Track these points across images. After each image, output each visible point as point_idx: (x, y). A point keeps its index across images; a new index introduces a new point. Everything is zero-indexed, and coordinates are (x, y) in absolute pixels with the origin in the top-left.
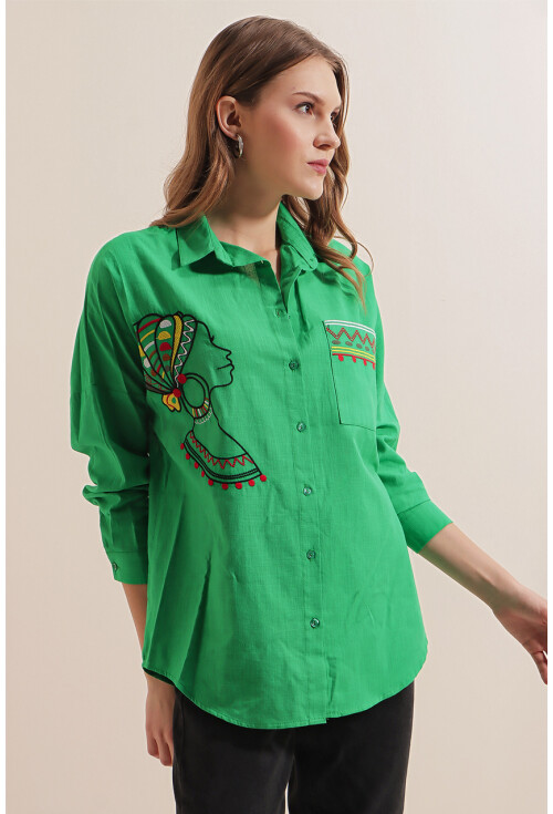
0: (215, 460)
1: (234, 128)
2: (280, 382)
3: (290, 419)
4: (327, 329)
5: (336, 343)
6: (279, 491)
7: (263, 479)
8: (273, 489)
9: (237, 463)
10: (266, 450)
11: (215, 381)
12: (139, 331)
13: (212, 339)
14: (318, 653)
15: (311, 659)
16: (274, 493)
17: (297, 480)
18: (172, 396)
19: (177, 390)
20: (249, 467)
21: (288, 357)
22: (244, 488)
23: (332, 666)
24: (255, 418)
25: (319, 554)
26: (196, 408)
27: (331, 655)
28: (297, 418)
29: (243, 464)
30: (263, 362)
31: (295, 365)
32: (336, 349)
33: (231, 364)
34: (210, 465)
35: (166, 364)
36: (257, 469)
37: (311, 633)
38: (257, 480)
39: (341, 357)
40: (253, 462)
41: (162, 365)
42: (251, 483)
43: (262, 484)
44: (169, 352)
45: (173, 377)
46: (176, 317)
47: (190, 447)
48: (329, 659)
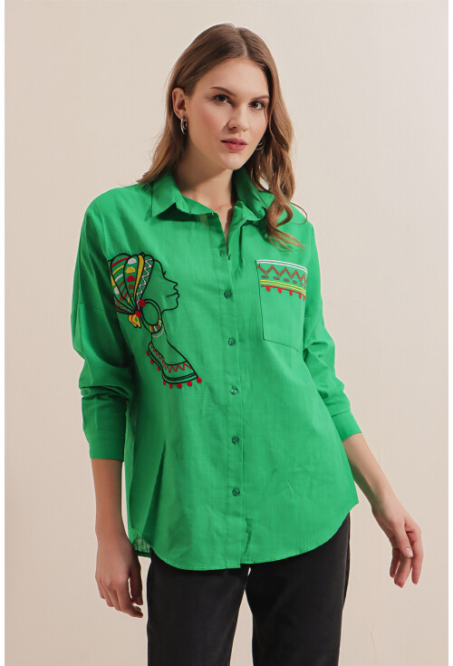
0: (166, 366)
1: (181, 111)
2: (216, 307)
3: (223, 336)
4: (258, 267)
5: (263, 277)
6: (211, 390)
7: (199, 381)
8: (207, 388)
9: (179, 369)
10: (202, 359)
11: (165, 305)
12: (112, 266)
13: (164, 274)
14: (237, 514)
15: (231, 519)
16: (207, 393)
17: (226, 383)
18: (135, 316)
19: (138, 311)
20: (188, 371)
21: (223, 288)
22: (183, 388)
23: (249, 525)
25: (241, 439)
26: (153, 326)
27: (249, 517)
28: (229, 335)
29: (183, 369)
30: (203, 291)
31: (228, 294)
32: (265, 282)
33: (177, 293)
34: (164, 370)
35: (131, 291)
36: (195, 373)
37: (233, 499)
38: (194, 382)
39: (268, 288)
40: (192, 368)
41: (128, 292)
42: (190, 384)
43: (198, 385)
44: (133, 283)
45: (135, 301)
46: (140, 257)
47: (152, 354)
48: (247, 519)
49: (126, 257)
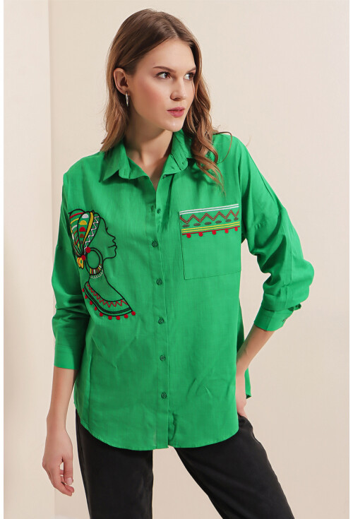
0: (105, 302)
1: (124, 88)
2: (146, 255)
3: (152, 277)
4: (181, 218)
5: (184, 226)
6: (143, 320)
7: (134, 314)
8: (140, 320)
9: (117, 305)
10: (135, 296)
11: (106, 255)
12: (70, 218)
13: (107, 229)
14: (165, 412)
15: (161, 416)
16: (140, 321)
17: (154, 315)
18: (81, 259)
19: (84, 255)
20: (125, 307)
21: (151, 240)
22: (121, 319)
23: (175, 419)
24: (130, 278)
25: (168, 358)
26: (93, 269)
27: (175, 413)
28: (157, 276)
29: (121, 305)
30: (135, 243)
31: (155, 244)
32: (185, 230)
33: (115, 245)
34: (101, 304)
35: (81, 239)
36: (130, 308)
37: (161, 401)
38: (130, 315)
39: (189, 235)
40: (127, 304)
41: (79, 240)
42: (126, 316)
43: (133, 317)
44: (84, 233)
45: (83, 248)
46: (91, 213)
47: (87, 291)
48: (173, 414)
49: (81, 212)
